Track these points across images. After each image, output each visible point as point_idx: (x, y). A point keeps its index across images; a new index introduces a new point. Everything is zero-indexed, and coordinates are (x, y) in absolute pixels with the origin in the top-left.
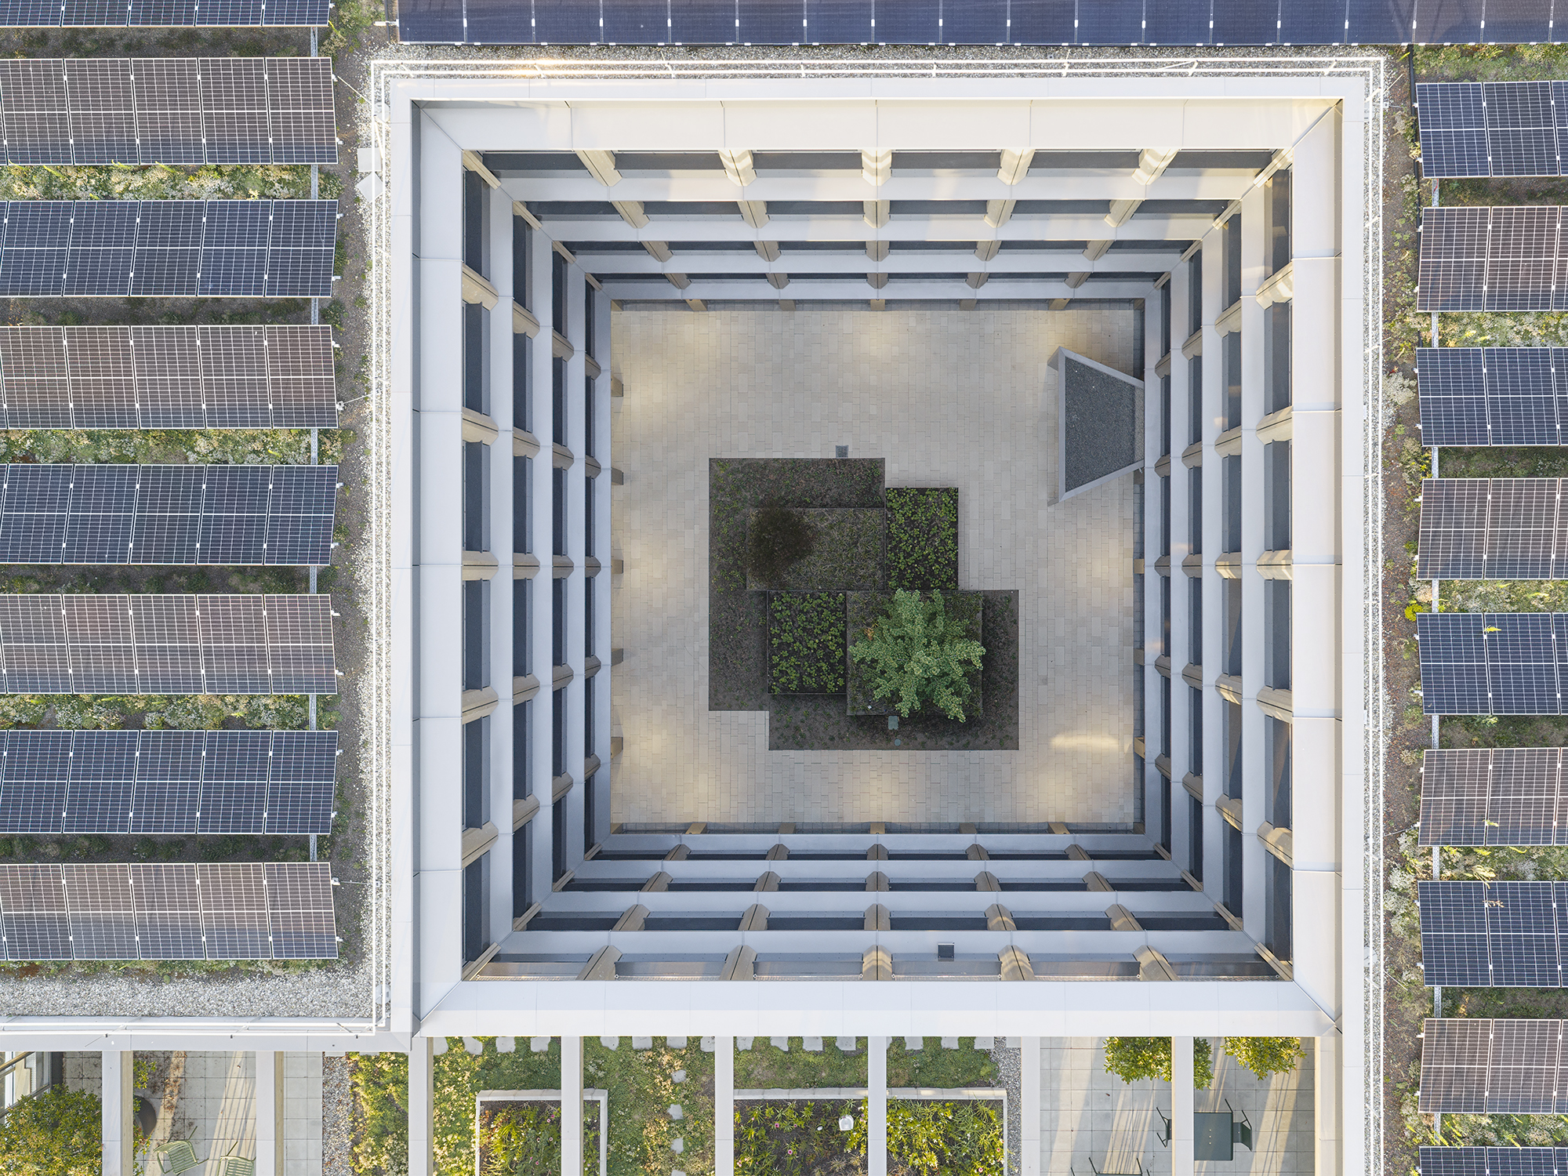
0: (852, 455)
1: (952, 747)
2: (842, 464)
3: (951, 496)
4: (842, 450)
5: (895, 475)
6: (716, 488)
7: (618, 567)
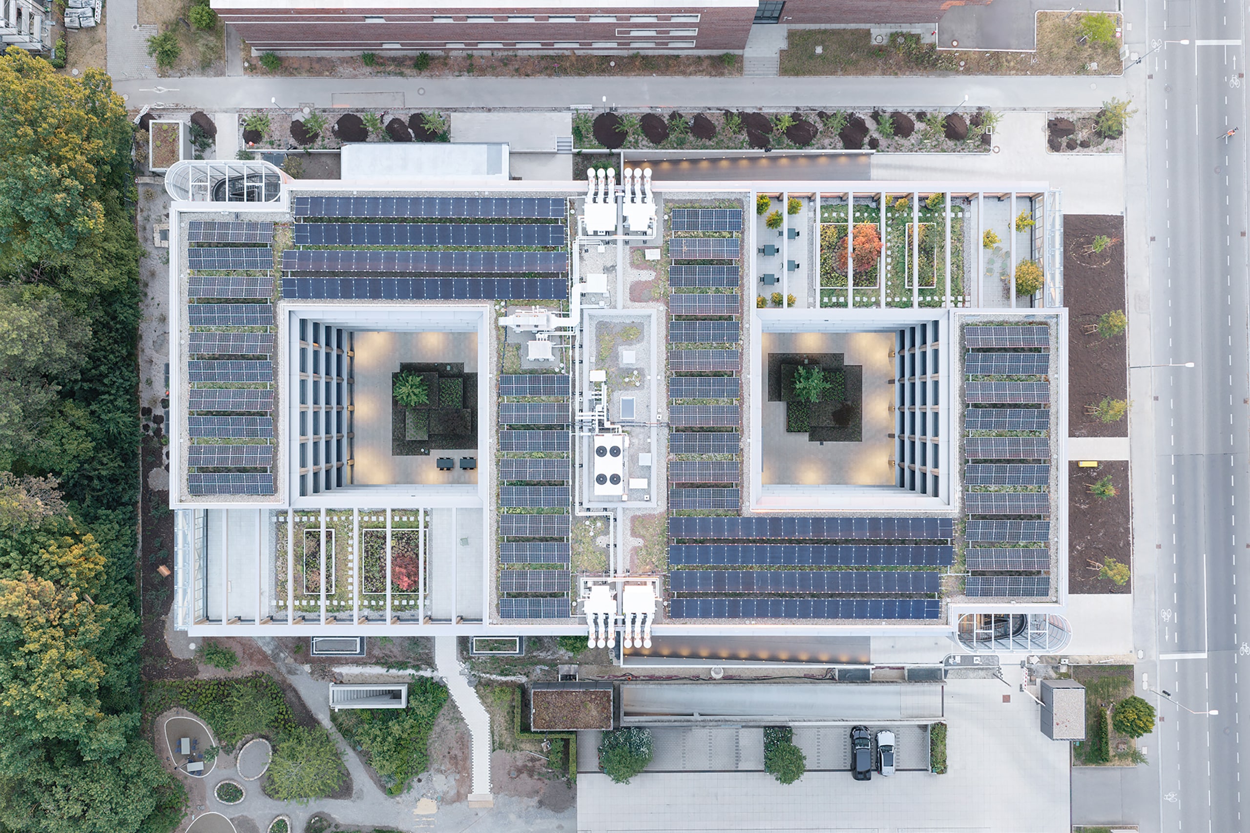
0: (819, 443)
1: (789, 354)
2: (822, 441)
3: (789, 430)
4: (822, 444)
5: (806, 437)
6: (860, 433)
7: (890, 409)
